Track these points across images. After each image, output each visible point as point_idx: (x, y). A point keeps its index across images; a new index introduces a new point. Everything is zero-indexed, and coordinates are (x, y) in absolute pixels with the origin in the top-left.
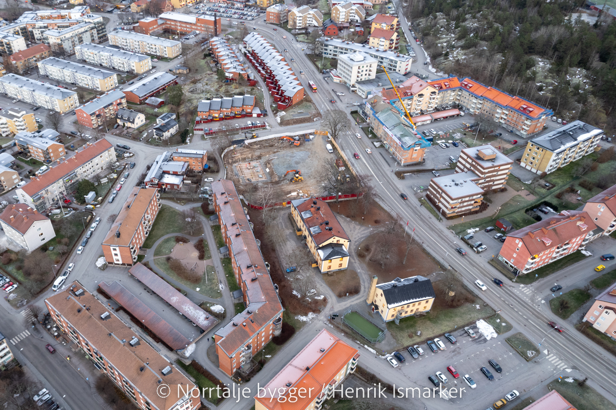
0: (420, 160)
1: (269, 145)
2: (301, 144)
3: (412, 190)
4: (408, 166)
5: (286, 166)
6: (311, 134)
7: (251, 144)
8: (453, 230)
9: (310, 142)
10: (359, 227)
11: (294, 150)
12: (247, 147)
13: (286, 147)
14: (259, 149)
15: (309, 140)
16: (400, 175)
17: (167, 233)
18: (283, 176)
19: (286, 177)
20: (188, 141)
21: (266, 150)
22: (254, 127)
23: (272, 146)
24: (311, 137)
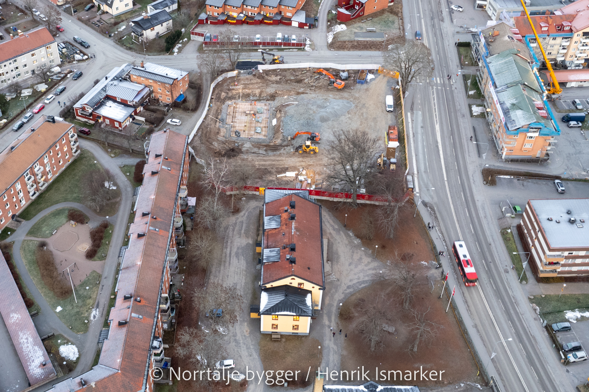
0: (538, 154)
1: (296, 78)
2: (345, 87)
3: (498, 210)
4: (513, 161)
5: (302, 122)
6: (370, 71)
7: (267, 72)
8: (539, 304)
9: (365, 86)
10: (369, 260)
11: (331, 96)
12: (260, 76)
13: (320, 88)
14: (277, 82)
15: (364, 81)
16: (490, 177)
17: (66, 200)
18: (289, 139)
19: (294, 142)
20: (176, 50)
21: (287, 87)
22: (285, 45)
23: (299, 81)
24: (370, 76)
